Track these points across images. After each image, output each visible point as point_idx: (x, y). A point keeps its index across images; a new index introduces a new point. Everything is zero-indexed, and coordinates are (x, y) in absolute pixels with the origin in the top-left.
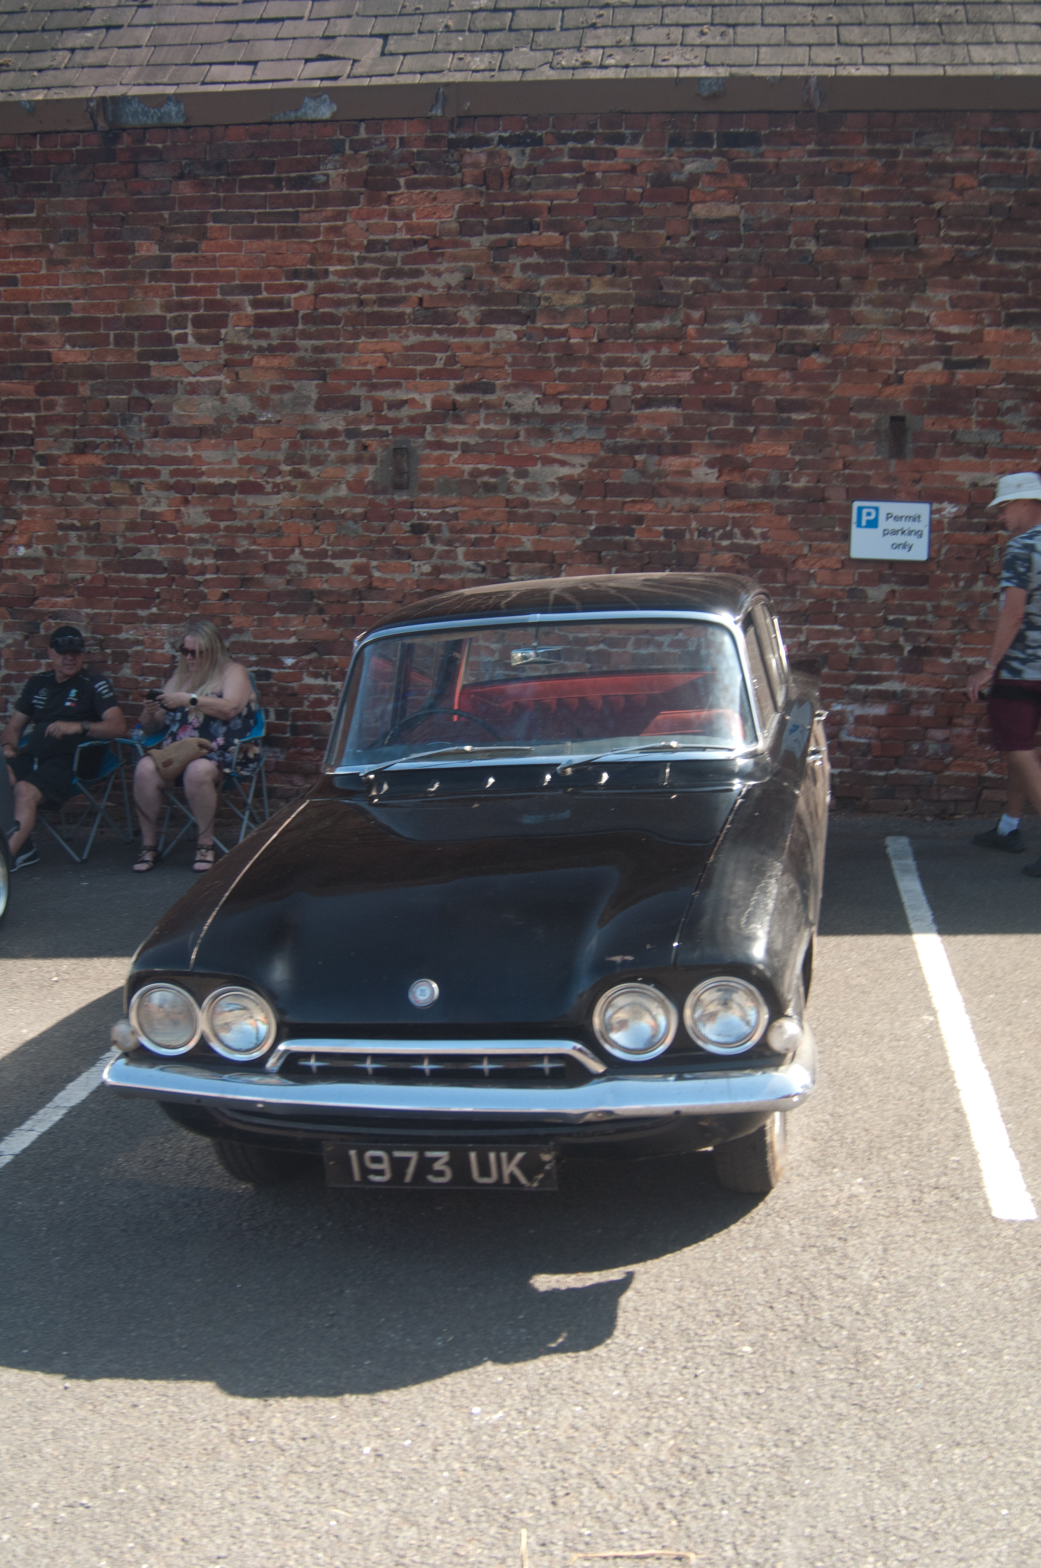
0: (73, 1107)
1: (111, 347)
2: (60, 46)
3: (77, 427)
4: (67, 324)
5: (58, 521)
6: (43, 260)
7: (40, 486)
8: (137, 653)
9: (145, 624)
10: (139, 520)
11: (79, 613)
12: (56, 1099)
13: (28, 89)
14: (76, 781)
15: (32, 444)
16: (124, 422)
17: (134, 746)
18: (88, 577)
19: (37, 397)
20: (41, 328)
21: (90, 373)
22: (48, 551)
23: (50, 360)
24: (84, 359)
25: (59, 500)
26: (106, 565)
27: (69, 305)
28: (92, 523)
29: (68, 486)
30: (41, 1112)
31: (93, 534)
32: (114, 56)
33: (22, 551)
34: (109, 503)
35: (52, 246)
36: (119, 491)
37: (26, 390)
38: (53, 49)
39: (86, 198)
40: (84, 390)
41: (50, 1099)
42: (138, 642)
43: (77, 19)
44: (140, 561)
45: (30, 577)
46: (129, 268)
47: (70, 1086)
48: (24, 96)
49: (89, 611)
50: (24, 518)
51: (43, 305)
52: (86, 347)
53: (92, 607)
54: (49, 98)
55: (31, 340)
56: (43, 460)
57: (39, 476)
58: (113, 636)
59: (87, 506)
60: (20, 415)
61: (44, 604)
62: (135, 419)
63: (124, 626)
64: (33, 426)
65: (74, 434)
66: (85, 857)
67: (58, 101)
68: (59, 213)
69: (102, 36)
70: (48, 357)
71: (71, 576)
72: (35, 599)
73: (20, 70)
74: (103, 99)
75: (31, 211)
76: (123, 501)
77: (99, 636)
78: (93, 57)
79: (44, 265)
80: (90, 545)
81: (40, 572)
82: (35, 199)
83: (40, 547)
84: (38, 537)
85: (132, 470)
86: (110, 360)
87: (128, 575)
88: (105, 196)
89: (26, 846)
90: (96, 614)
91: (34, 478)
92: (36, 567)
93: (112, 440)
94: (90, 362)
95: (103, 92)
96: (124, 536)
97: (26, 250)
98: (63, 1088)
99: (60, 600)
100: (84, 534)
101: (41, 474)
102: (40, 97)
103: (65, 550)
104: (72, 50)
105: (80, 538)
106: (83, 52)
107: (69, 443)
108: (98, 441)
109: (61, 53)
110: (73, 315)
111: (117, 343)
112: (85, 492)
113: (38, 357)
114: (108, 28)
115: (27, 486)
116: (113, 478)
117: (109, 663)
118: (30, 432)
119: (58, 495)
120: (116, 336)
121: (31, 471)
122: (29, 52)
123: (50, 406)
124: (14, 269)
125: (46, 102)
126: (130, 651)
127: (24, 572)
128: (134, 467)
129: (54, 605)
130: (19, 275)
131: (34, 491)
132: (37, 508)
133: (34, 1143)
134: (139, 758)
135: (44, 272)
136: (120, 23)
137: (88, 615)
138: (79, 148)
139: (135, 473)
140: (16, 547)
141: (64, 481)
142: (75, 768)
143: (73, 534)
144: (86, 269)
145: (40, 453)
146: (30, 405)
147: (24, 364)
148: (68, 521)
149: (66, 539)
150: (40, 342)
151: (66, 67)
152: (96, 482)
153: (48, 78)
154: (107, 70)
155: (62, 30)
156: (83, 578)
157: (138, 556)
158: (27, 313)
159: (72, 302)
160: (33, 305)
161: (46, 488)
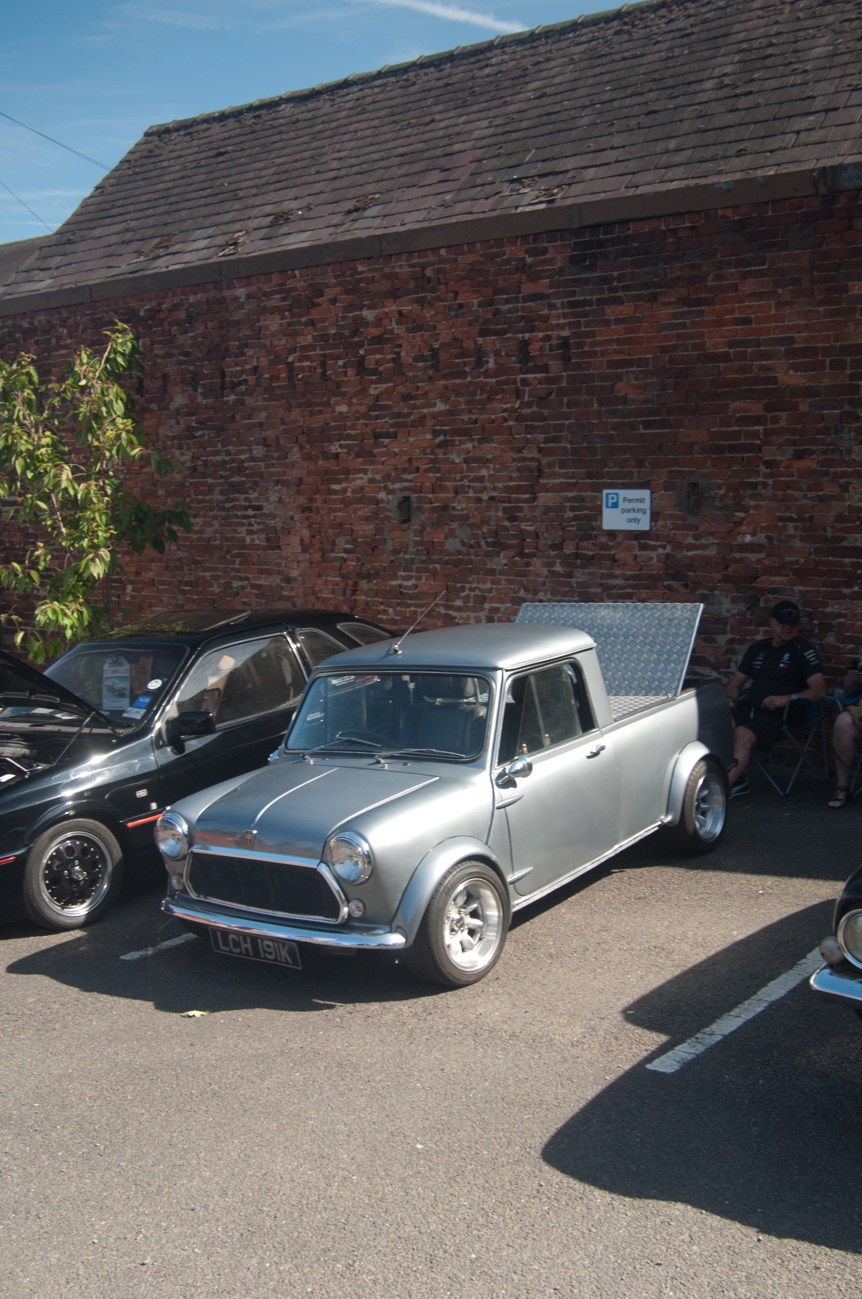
0: (773, 1002)
1: (827, 370)
2: (788, 130)
3: (797, 437)
4: (791, 353)
5: (779, 514)
6: (773, 303)
7: (765, 485)
8: (840, 623)
9: (847, 600)
10: (846, 513)
11: (793, 590)
12: (759, 993)
13: (762, 167)
14: (784, 728)
15: (760, 451)
16: (836, 432)
17: (834, 702)
18: (802, 560)
19: (765, 414)
20: (770, 358)
21: (809, 392)
22: (770, 539)
23: (776, 383)
24: (805, 381)
25: (780, 497)
26: (817, 550)
27: (793, 337)
28: (807, 515)
29: (788, 486)
30: (747, 1002)
31: (807, 525)
32: (832, 133)
33: (748, 538)
34: (821, 499)
35: (780, 291)
36: (830, 490)
37: (756, 408)
38: (782, 133)
39: (808, 251)
40: (804, 407)
41: (755, 993)
42: (841, 615)
43: (801, 107)
44: (845, 547)
45: (754, 560)
46: (844, 305)
47: (771, 984)
48: (759, 173)
49: (801, 588)
50: (751, 512)
51: (772, 339)
52: (806, 371)
53: (804, 586)
54: (779, 172)
55: (762, 368)
56: (768, 464)
57: (764, 478)
58: (820, 609)
59: (804, 502)
60: (751, 428)
61: (763, 582)
62: (846, 430)
63: (830, 601)
64: (761, 437)
65: (794, 443)
66: (787, 792)
67: (787, 174)
68: (786, 264)
69: (822, 118)
70: (775, 380)
71: (788, 559)
72: (757, 577)
73: (756, 153)
74: (824, 168)
75: (764, 264)
76: (833, 498)
77: (808, 609)
78: (815, 136)
79: (773, 307)
80: (804, 534)
81: (763, 555)
82: (767, 254)
83: (763, 535)
84: (762, 527)
85: (842, 472)
86: (826, 381)
87: (835, 559)
88: (824, 248)
89: (740, 780)
90: (806, 591)
91: (760, 479)
92: (759, 552)
93: (825, 448)
94: (809, 384)
95: (822, 163)
96: (833, 527)
97: (759, 296)
98: (765, 985)
99: (777, 578)
100: (800, 525)
101: (767, 476)
102: (772, 173)
103: (783, 538)
104: (798, 132)
105: (796, 528)
106: (807, 133)
107: (790, 450)
108: (814, 448)
109: (788, 136)
110: (796, 346)
111: (832, 368)
112: (802, 491)
113: (767, 381)
114: (827, 111)
115: (755, 486)
116: (826, 478)
117: (816, 631)
118: (759, 442)
119: (780, 493)
120: (831, 362)
121: (758, 473)
122: (763, 137)
123: (776, 420)
124: (749, 311)
125: (776, 176)
126: (834, 622)
127: (749, 555)
128: (844, 469)
129: (773, 582)
130: (752, 316)
131: (760, 490)
132: (762, 503)
133: (739, 1028)
134: (839, 712)
135: (773, 312)
136: (837, 106)
137: (800, 591)
138: (804, 210)
139: (844, 475)
140: (744, 535)
141: (784, 481)
142: (785, 718)
143: (791, 525)
144: (808, 308)
145: (765, 458)
146: (759, 420)
147: (755, 387)
148: (787, 514)
149: (785, 528)
150: (768, 369)
151: (793, 147)
152: (811, 482)
153: (779, 156)
154: (826, 145)
155: (790, 117)
156: (797, 561)
157: (845, 544)
158: (759, 345)
159: (796, 335)
160: (764, 340)
161: (770, 487)
